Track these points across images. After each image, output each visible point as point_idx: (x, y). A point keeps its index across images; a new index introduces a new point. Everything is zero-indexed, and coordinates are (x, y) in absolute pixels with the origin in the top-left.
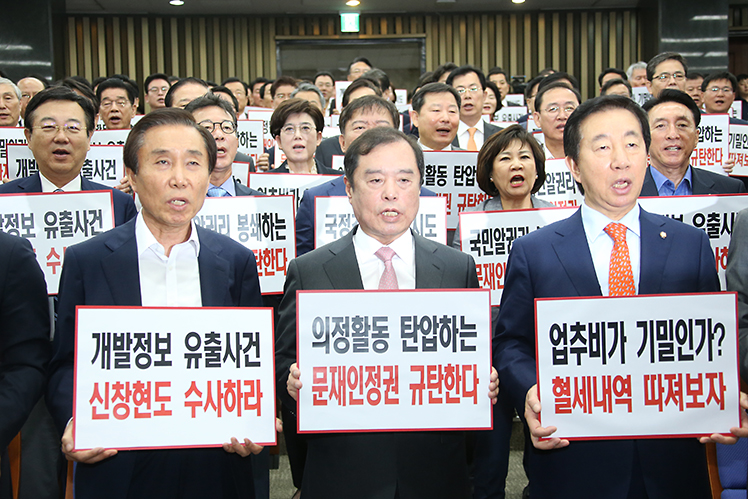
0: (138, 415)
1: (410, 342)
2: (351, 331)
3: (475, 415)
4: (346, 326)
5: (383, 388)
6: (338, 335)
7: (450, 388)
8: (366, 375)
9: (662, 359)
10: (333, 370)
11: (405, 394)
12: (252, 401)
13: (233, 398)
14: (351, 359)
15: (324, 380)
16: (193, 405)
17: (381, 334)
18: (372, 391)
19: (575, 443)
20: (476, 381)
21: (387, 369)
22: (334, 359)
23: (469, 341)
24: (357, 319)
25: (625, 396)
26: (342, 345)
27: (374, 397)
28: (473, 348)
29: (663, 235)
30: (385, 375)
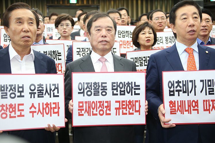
0: (11, 117)
1: (115, 92)
2: (93, 88)
3: (140, 119)
4: (91, 86)
5: (105, 109)
6: (88, 89)
7: (130, 109)
8: (98, 104)
9: (209, 94)
10: (86, 102)
11: (113, 111)
12: (56, 110)
13: (48, 109)
14: (93, 98)
15: (83, 106)
16: (33, 112)
17: (104, 89)
18: (100, 110)
19: (178, 125)
20: (140, 106)
21: (106, 102)
22: (86, 98)
23: (137, 92)
24: (95, 83)
25: (196, 108)
26: (89, 93)
27: (101, 112)
28: (139, 94)
29: (207, 52)
30: (106, 104)
